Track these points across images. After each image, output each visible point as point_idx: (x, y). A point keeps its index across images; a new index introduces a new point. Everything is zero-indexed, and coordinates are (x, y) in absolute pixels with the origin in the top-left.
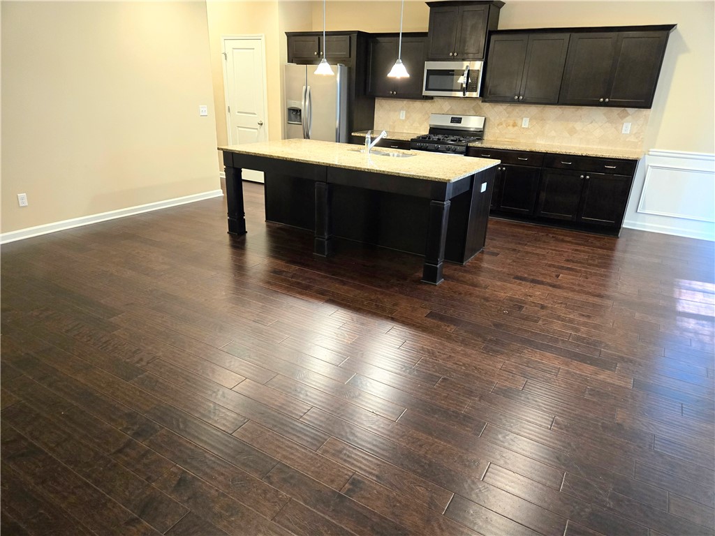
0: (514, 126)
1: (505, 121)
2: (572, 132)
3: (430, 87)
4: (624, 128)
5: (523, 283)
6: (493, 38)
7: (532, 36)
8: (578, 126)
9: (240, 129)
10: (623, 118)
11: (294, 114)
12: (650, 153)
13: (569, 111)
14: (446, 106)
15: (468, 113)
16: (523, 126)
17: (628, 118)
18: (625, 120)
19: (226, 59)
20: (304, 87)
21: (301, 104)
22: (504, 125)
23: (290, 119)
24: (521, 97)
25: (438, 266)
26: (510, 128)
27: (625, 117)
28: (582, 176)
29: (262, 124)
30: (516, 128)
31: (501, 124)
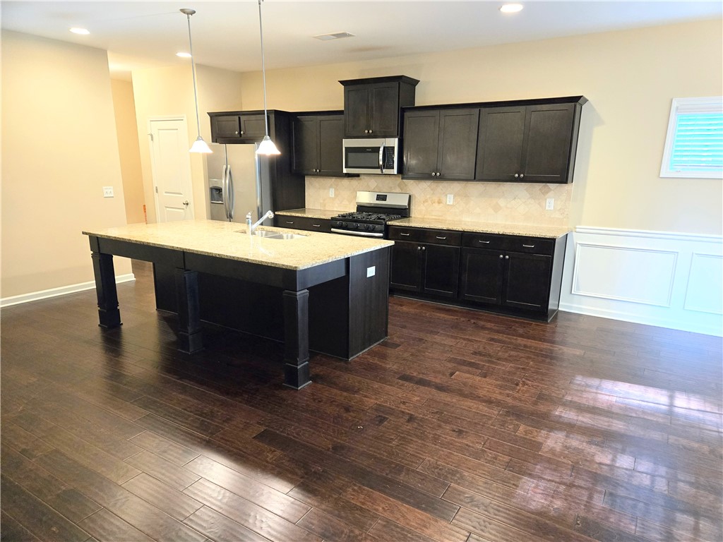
0: (439, 203)
1: (430, 198)
2: (497, 208)
3: (349, 165)
4: (547, 204)
5: (407, 384)
6: (407, 114)
7: (443, 112)
8: (502, 202)
9: (168, 209)
10: (545, 193)
11: (216, 192)
12: (577, 230)
13: (492, 187)
14: (373, 183)
15: (394, 191)
16: (448, 203)
17: (551, 194)
18: (547, 196)
19: (152, 140)
20: (225, 166)
21: (223, 183)
22: (430, 202)
23: (212, 198)
24: (438, 174)
25: (299, 367)
26: (436, 205)
27: (547, 193)
28: (501, 256)
29: (187, 204)
30: (441, 205)
31: (426, 201)
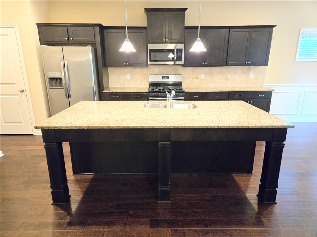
0: (197, 78)
1: (192, 76)
2: (227, 79)
4: (250, 76)
6: (187, 31)
11: (55, 81)
15: (170, 73)
16: (202, 78)
18: (250, 72)
20: (62, 62)
21: (63, 75)
24: (206, 63)
26: (195, 80)
29: (23, 91)
30: (198, 80)
31: (190, 78)
